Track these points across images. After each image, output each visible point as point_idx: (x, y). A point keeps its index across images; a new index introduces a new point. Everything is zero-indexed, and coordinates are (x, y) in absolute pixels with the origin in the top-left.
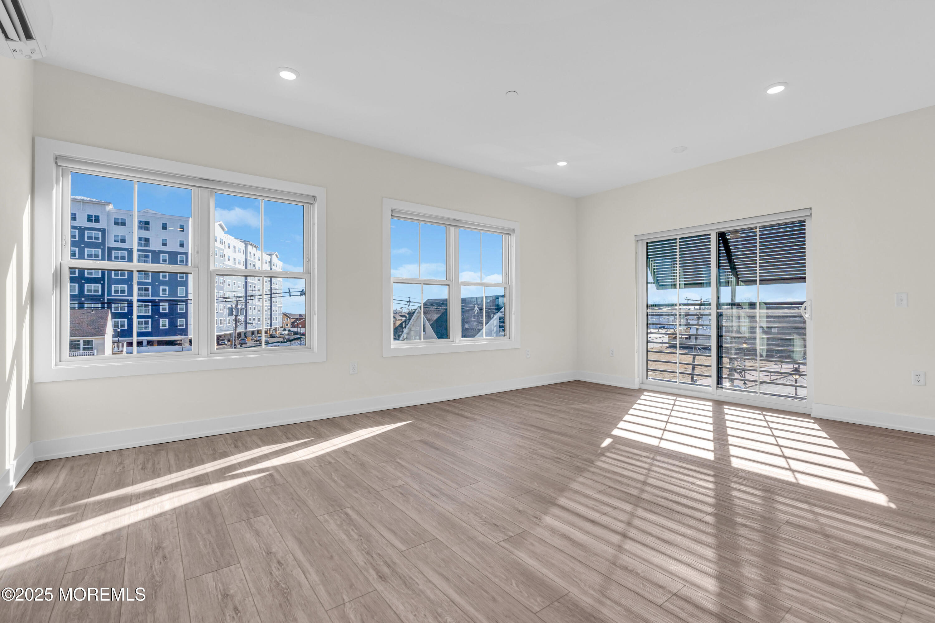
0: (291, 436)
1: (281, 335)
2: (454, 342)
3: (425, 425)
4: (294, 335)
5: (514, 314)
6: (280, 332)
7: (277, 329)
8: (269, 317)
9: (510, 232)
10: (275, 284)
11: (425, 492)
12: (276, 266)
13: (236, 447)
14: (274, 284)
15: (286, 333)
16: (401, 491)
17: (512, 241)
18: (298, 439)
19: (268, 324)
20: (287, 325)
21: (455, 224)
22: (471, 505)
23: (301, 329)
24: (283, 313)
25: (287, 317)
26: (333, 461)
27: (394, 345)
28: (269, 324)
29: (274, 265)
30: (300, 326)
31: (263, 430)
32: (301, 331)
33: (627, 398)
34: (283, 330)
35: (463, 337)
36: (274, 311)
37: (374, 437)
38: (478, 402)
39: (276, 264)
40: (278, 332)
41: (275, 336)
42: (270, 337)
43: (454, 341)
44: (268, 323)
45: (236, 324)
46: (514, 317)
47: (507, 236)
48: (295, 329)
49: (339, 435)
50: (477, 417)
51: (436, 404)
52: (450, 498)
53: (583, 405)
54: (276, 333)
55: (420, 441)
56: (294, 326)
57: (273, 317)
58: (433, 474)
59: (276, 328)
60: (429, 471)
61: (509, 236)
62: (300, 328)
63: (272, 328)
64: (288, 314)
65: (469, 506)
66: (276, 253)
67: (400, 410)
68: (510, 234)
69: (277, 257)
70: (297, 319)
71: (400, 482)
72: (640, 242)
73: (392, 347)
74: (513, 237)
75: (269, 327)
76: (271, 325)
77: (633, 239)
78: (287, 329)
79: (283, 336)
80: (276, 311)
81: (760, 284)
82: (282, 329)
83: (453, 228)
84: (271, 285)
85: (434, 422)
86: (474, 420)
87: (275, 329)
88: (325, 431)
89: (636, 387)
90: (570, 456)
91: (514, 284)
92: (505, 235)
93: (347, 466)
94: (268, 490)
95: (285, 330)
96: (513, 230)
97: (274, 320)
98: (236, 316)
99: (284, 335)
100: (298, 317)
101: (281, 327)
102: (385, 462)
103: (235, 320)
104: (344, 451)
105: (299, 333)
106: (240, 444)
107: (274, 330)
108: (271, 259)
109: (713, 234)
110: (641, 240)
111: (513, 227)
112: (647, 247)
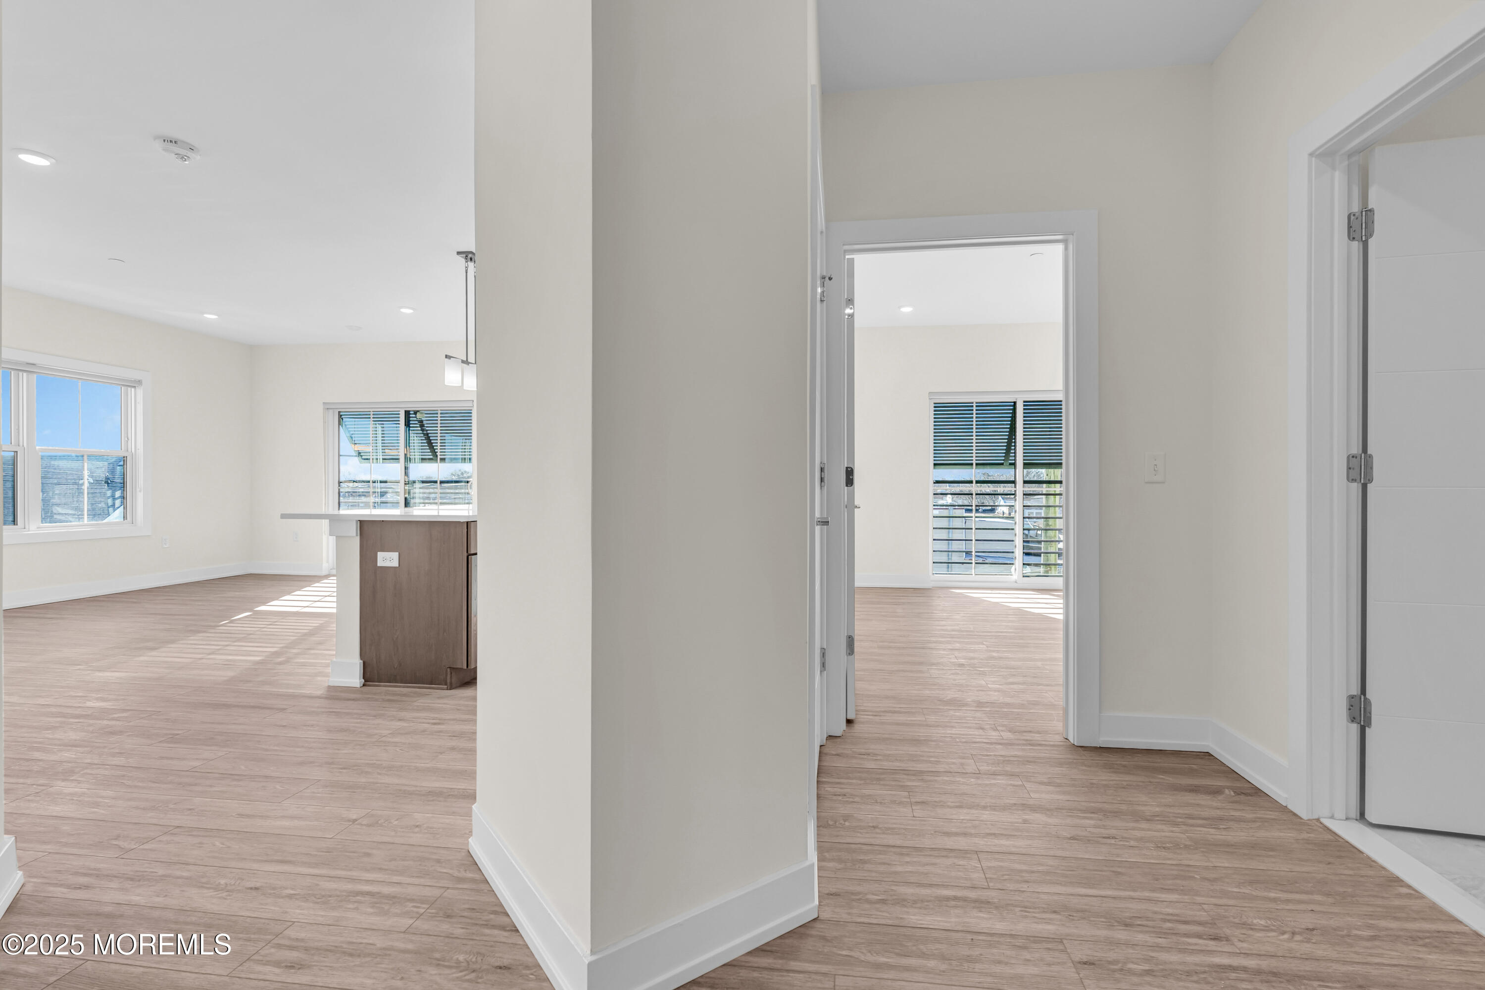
9: (135, 384)
17: (137, 395)
21: (28, 368)
47: (129, 389)
61: (133, 389)
68: (135, 387)
72: (331, 411)
74: (140, 391)
77: (321, 407)
83: (25, 374)
92: (126, 387)
96: (138, 382)
109: (399, 411)
110: (331, 409)
111: (139, 378)
112: (340, 416)
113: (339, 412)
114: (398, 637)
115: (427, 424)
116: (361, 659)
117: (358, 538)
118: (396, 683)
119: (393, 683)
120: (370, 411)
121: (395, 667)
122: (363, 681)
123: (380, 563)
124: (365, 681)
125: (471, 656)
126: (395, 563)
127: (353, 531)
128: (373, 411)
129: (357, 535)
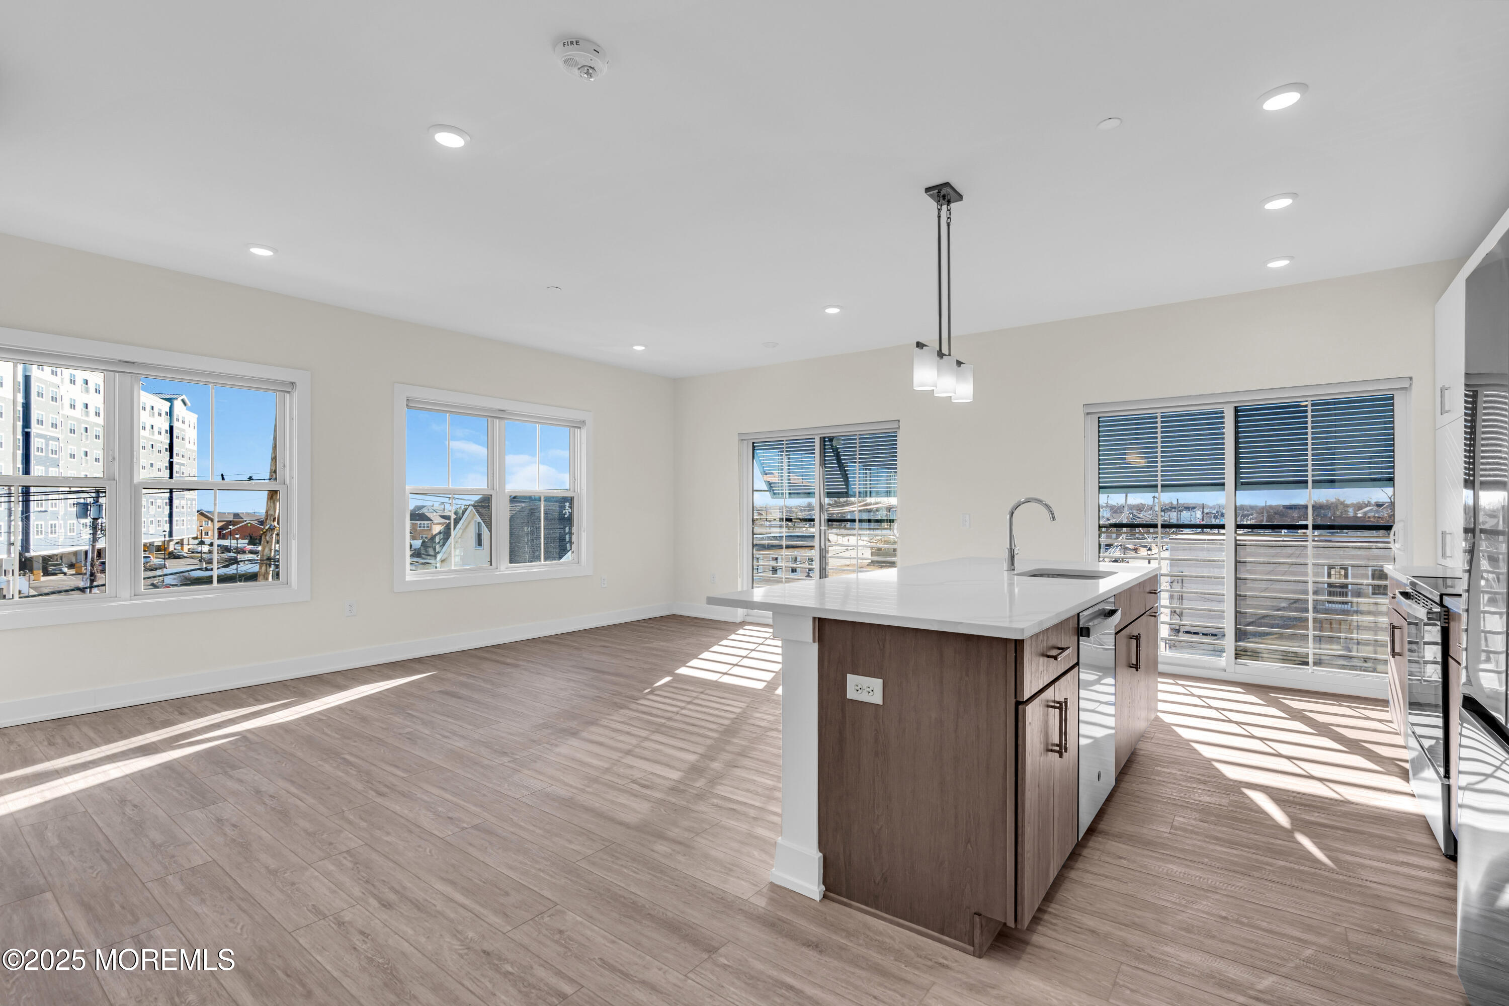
0: (260, 698)
1: (193, 553)
2: (498, 570)
3: (450, 675)
4: (223, 553)
5: (584, 531)
6: (190, 547)
7: (185, 542)
8: (168, 519)
9: (579, 425)
10: (180, 455)
11: (437, 735)
12: (183, 422)
13: (181, 714)
14: (177, 455)
15: (206, 548)
16: (410, 737)
17: (582, 435)
18: (272, 701)
19: (164, 533)
20: (207, 534)
21: (500, 415)
22: (485, 741)
23: (239, 541)
24: (198, 511)
25: (206, 519)
26: (324, 718)
27: (411, 575)
28: (167, 533)
29: (177, 420)
30: (237, 536)
31: (216, 694)
32: (239, 546)
33: (719, 633)
34: (197, 545)
35: (511, 562)
36: (177, 507)
37: (380, 692)
38: (529, 646)
39: (183, 418)
40: (186, 548)
41: (179, 555)
42: (169, 558)
43: (498, 568)
44: (165, 531)
45: (94, 534)
46: (584, 536)
47: (576, 430)
48: (225, 542)
49: (332, 693)
50: (521, 663)
51: (472, 652)
52: (463, 737)
53: (662, 643)
54: (182, 549)
55: (440, 691)
56: (221, 536)
57: (175, 519)
58: (450, 720)
59: (182, 540)
60: (445, 718)
61: (579, 430)
62: (237, 539)
63: (173, 540)
64: (208, 512)
65: (482, 742)
66: (184, 397)
67: (419, 660)
69: (185, 404)
70: (229, 523)
71: (408, 730)
72: (745, 442)
73: (408, 578)
74: (584, 431)
75: (167, 538)
76: (171, 535)
77: (736, 438)
78: (208, 541)
79: (199, 555)
80: (183, 507)
82: (196, 541)
83: (497, 421)
84: (171, 456)
85: (463, 672)
86: (517, 666)
87: (180, 543)
88: (310, 689)
89: (739, 620)
90: (613, 694)
91: (584, 492)
92: (573, 429)
93: (343, 721)
94: (243, 748)
95: (202, 543)
96: (584, 422)
97: (177, 525)
98: (95, 519)
99: (200, 553)
100: (231, 518)
101: (194, 538)
102: (391, 714)
103: (94, 527)
104: (340, 708)
105: (234, 549)
106: (186, 710)
107: (177, 543)
108: (171, 408)
109: (814, 438)
110: (745, 440)
111: (582, 419)
112: (754, 447)
113: (753, 443)
114: (881, 828)
115: (844, 455)
116: (820, 851)
117: (816, 645)
118: (877, 909)
119: (872, 907)
120: (783, 441)
121: (877, 881)
122: (823, 888)
123: (851, 694)
124: (826, 890)
125: (1023, 904)
126: (877, 698)
127: (807, 632)
128: (786, 440)
129: (814, 641)
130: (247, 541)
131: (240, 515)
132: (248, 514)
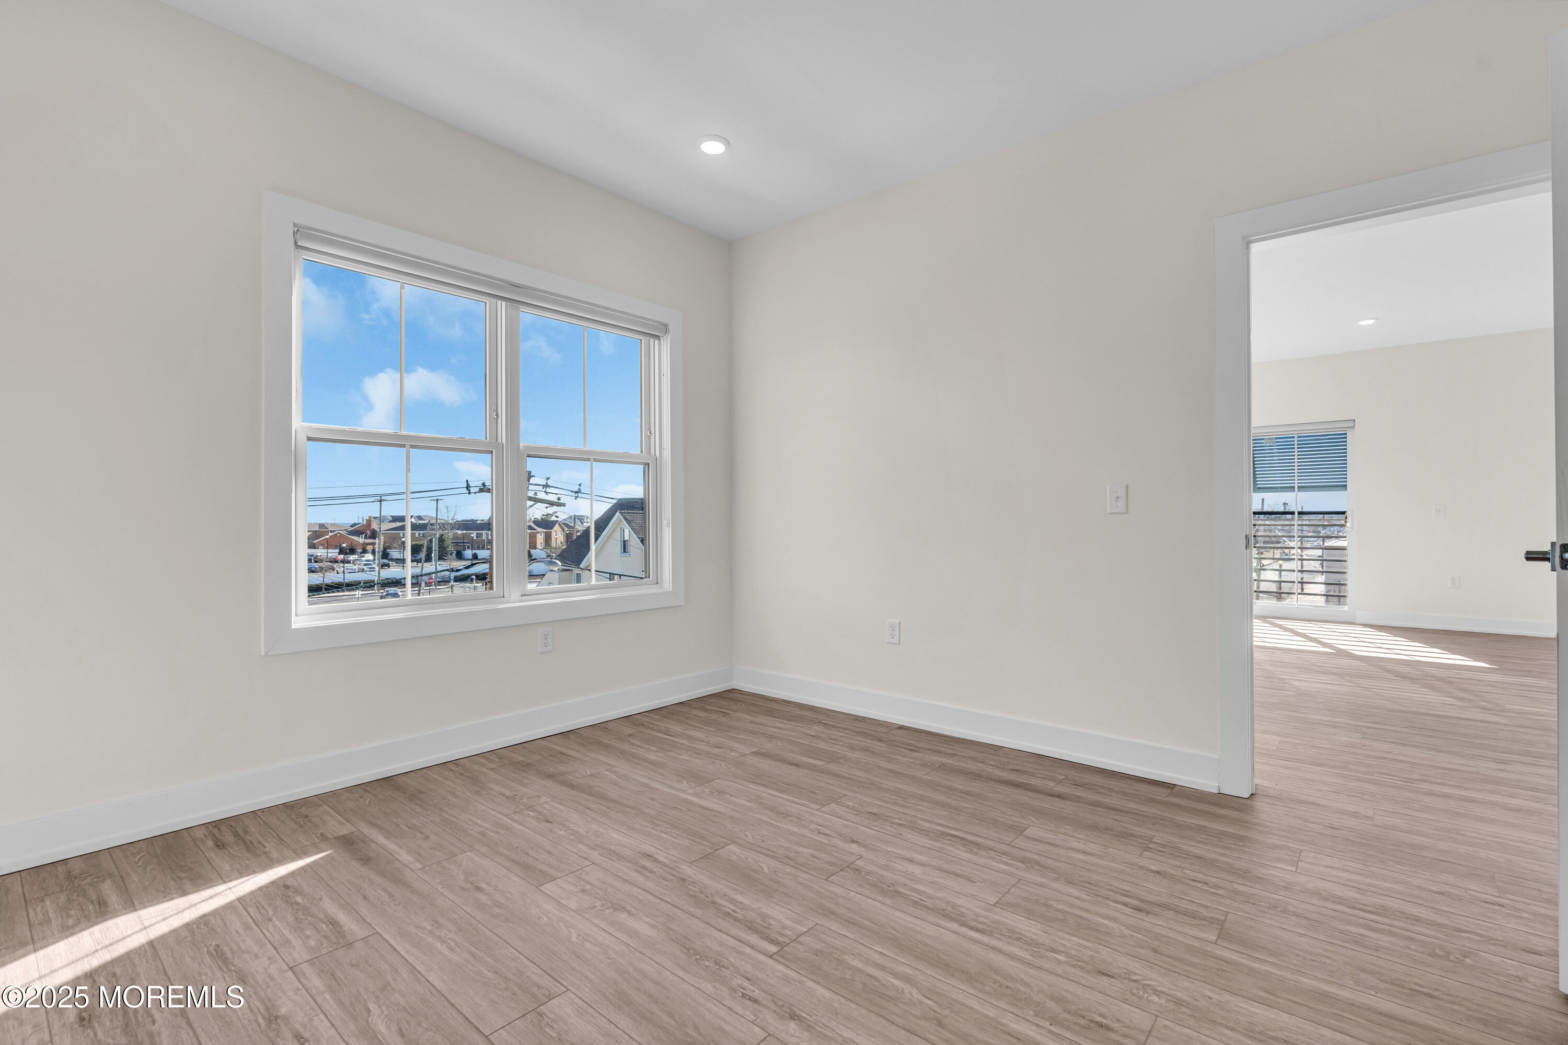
81: (1298, 491)
130: (337, 551)
131: (326, 525)
132: (333, 525)
